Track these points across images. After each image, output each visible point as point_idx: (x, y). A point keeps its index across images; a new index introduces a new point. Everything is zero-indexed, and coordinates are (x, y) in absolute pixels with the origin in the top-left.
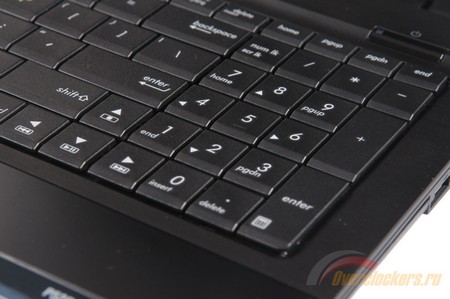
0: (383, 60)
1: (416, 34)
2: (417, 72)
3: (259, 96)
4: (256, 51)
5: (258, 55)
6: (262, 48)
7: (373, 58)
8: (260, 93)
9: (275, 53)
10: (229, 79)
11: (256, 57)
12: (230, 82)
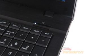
0: (37, 31)
1: (43, 23)
2: (45, 33)
3: (11, 46)
4: (9, 33)
5: (9, 34)
6: (10, 32)
7: (36, 31)
8: (12, 45)
9: (13, 33)
10: (4, 42)
11: (9, 35)
12: (4, 43)
